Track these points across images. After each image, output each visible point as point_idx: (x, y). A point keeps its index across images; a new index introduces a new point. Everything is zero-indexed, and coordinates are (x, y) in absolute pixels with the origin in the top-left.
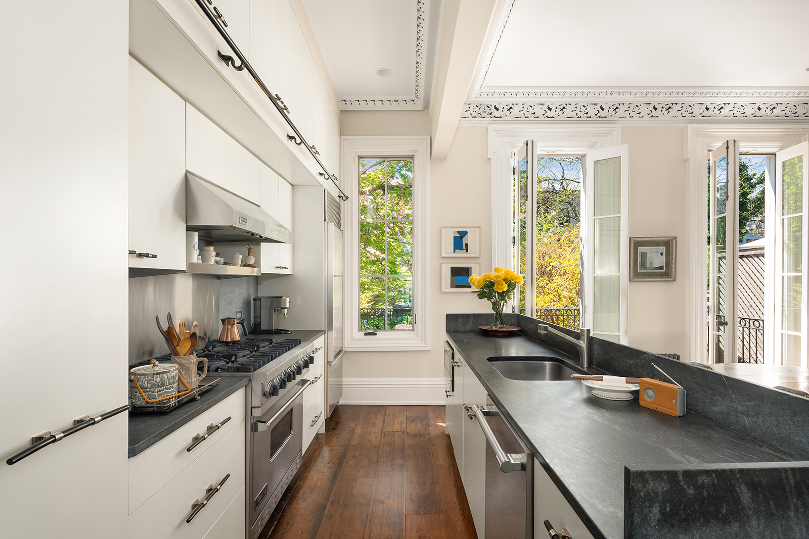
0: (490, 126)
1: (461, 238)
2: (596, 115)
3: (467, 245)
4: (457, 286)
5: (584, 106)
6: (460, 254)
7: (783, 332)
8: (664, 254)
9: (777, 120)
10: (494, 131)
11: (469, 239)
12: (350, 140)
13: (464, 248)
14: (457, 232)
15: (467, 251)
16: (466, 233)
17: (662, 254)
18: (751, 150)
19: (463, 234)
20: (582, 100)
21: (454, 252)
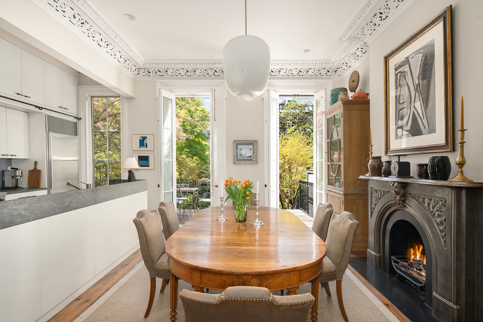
0: (157, 81)
1: (144, 140)
2: (213, 75)
3: (146, 144)
4: (142, 166)
5: (205, 70)
6: (143, 149)
7: (317, 191)
8: (252, 149)
9: (311, 77)
10: (159, 83)
11: (148, 141)
12: (84, 88)
13: (145, 145)
14: (141, 137)
15: (147, 147)
16: (146, 137)
17: (251, 149)
18: (300, 94)
19: (144, 138)
20: (204, 67)
21: (140, 148)
